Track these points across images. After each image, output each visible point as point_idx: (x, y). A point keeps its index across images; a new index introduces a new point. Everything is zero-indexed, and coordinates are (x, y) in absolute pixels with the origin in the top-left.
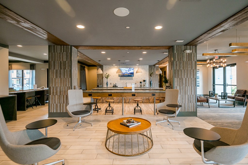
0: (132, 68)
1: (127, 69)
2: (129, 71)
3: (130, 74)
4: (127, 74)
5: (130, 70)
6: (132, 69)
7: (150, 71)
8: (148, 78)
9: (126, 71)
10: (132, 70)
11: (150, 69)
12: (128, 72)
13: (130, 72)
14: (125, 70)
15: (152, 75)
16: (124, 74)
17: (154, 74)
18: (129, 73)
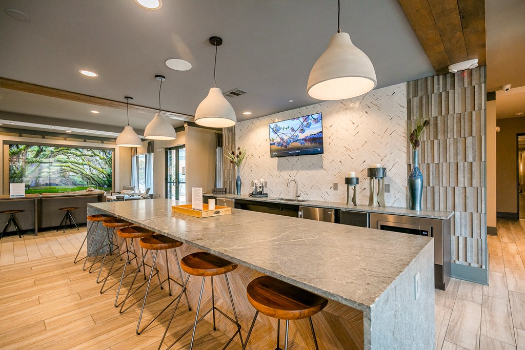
0: (315, 116)
1: (296, 124)
2: (302, 131)
3: (308, 144)
4: (298, 144)
5: (309, 125)
6: (316, 121)
7: (415, 117)
8: (405, 156)
9: (293, 130)
10: (314, 125)
11: (416, 101)
12: (302, 136)
13: (309, 132)
14: (290, 130)
15: (423, 137)
16: (286, 147)
17: (445, 132)
18: (305, 140)
